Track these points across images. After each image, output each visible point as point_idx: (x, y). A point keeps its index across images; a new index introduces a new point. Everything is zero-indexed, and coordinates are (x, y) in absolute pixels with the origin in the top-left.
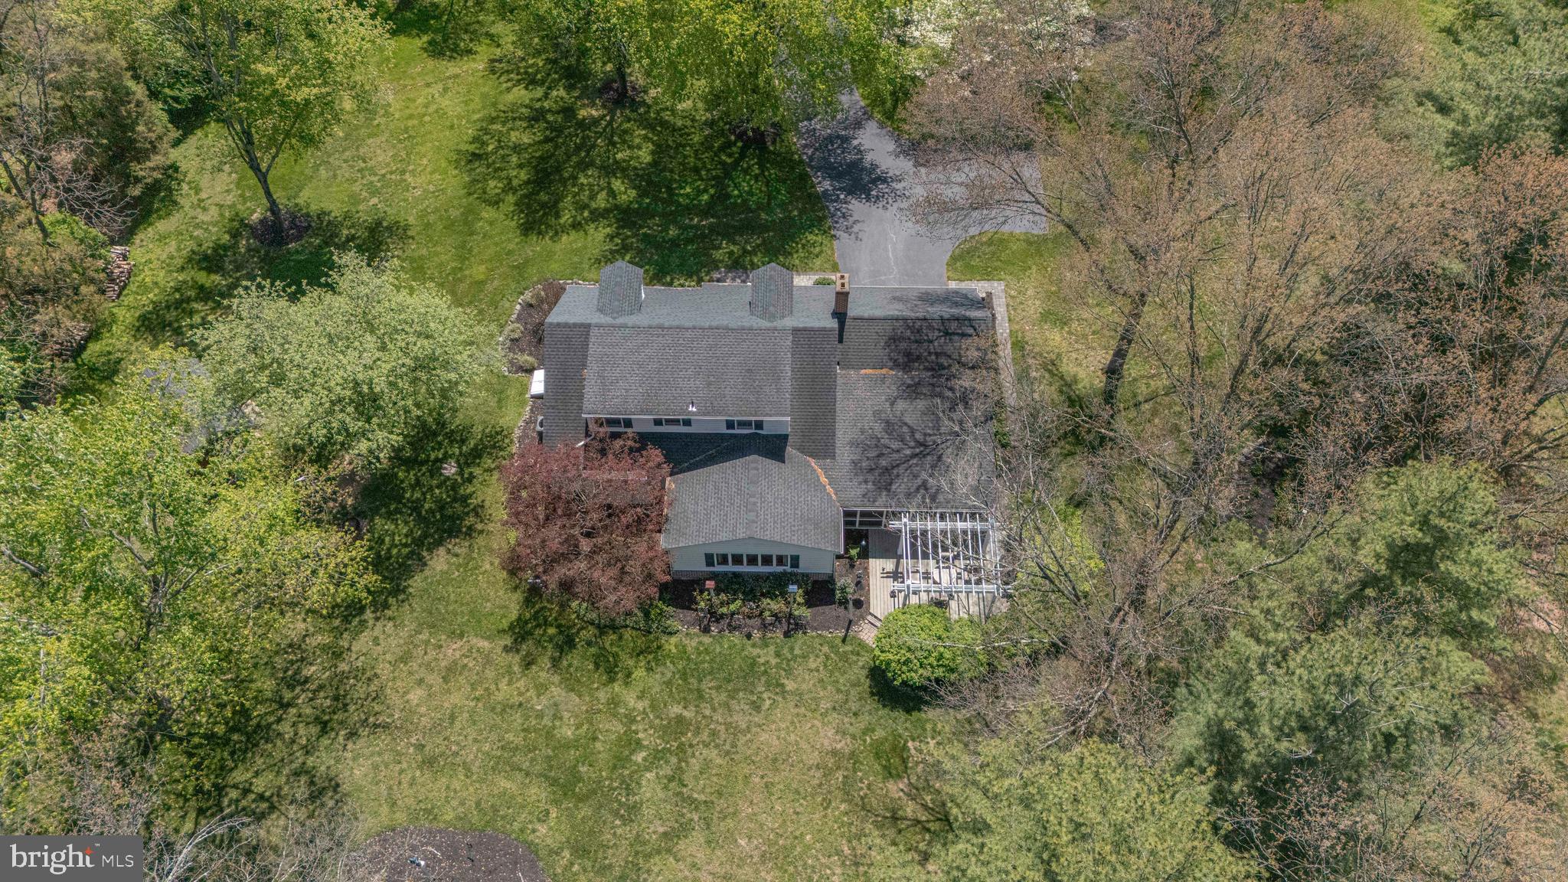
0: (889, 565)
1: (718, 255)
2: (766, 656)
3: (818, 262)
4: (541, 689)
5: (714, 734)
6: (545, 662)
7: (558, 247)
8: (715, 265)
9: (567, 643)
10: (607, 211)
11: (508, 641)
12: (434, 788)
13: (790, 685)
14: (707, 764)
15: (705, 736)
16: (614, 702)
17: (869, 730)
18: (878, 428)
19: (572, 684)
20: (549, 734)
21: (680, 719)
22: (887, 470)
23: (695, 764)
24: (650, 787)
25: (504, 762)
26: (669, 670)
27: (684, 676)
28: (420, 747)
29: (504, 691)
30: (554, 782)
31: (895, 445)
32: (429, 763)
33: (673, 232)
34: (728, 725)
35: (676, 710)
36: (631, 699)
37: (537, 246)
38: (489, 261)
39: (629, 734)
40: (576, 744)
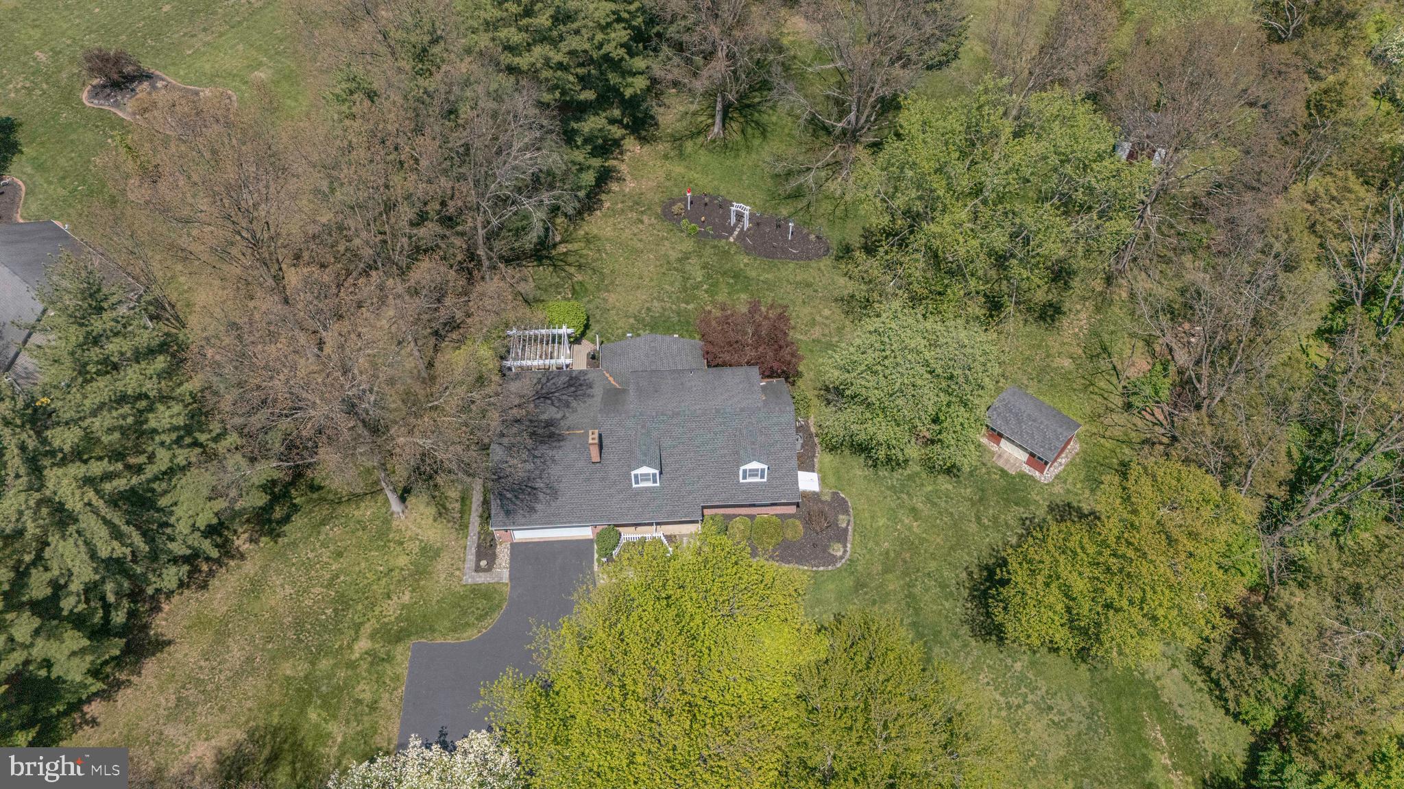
5: (670, 297)
12: (801, 275)
13: (632, 320)
14: (672, 283)
15: (674, 296)
18: (574, 404)
21: (687, 303)
22: (570, 386)
23: (677, 284)
24: (699, 275)
25: (772, 286)
30: (745, 277)
31: (564, 397)
32: (808, 285)
34: (663, 300)
35: (690, 307)
38: (888, 594)
39: (712, 296)
40: (738, 291)
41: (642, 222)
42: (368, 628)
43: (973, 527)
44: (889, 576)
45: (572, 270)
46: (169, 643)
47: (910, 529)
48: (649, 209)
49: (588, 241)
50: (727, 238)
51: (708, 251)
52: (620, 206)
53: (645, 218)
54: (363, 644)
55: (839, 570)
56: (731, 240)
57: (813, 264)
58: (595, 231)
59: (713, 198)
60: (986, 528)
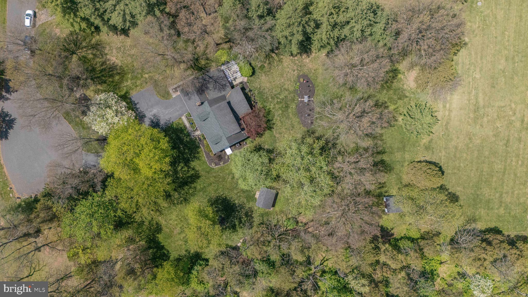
0: (233, 82)
1: (188, 140)
2: (256, 92)
3: (180, 122)
4: (276, 119)
6: (272, 122)
7: (200, 169)
8: (191, 139)
9: (269, 121)
10: (187, 166)
11: (272, 130)
12: (296, 124)
13: (259, 86)
14: (276, 91)
15: (272, 93)
16: (273, 108)
17: (260, 72)
18: (216, 90)
19: (274, 116)
20: (282, 114)
21: (271, 98)
22: (222, 86)
23: (276, 92)
24: (282, 96)
25: (288, 118)
26: (265, 104)
27: (265, 101)
28: (292, 130)
29: (279, 124)
30: (287, 109)
31: (218, 86)
32: (293, 127)
33: (187, 151)
34: (269, 91)
35: (270, 99)
36: (272, 107)
37: (202, 173)
38: (209, 179)
39: (277, 104)
40: (281, 110)
41: (294, 71)
42: (150, 74)
43: (236, 192)
44: (213, 178)
45: (267, 62)
46: (129, 37)
47: (228, 178)
48: (300, 71)
49: (279, 61)
50: (300, 98)
51: (292, 95)
52: (297, 62)
53: (296, 72)
54: (147, 76)
55: (209, 167)
56: (299, 99)
57: (301, 125)
58: (284, 61)
59: (313, 86)
60: (237, 194)
